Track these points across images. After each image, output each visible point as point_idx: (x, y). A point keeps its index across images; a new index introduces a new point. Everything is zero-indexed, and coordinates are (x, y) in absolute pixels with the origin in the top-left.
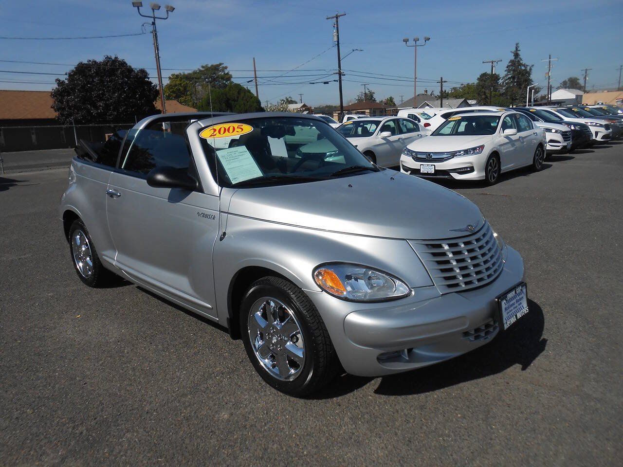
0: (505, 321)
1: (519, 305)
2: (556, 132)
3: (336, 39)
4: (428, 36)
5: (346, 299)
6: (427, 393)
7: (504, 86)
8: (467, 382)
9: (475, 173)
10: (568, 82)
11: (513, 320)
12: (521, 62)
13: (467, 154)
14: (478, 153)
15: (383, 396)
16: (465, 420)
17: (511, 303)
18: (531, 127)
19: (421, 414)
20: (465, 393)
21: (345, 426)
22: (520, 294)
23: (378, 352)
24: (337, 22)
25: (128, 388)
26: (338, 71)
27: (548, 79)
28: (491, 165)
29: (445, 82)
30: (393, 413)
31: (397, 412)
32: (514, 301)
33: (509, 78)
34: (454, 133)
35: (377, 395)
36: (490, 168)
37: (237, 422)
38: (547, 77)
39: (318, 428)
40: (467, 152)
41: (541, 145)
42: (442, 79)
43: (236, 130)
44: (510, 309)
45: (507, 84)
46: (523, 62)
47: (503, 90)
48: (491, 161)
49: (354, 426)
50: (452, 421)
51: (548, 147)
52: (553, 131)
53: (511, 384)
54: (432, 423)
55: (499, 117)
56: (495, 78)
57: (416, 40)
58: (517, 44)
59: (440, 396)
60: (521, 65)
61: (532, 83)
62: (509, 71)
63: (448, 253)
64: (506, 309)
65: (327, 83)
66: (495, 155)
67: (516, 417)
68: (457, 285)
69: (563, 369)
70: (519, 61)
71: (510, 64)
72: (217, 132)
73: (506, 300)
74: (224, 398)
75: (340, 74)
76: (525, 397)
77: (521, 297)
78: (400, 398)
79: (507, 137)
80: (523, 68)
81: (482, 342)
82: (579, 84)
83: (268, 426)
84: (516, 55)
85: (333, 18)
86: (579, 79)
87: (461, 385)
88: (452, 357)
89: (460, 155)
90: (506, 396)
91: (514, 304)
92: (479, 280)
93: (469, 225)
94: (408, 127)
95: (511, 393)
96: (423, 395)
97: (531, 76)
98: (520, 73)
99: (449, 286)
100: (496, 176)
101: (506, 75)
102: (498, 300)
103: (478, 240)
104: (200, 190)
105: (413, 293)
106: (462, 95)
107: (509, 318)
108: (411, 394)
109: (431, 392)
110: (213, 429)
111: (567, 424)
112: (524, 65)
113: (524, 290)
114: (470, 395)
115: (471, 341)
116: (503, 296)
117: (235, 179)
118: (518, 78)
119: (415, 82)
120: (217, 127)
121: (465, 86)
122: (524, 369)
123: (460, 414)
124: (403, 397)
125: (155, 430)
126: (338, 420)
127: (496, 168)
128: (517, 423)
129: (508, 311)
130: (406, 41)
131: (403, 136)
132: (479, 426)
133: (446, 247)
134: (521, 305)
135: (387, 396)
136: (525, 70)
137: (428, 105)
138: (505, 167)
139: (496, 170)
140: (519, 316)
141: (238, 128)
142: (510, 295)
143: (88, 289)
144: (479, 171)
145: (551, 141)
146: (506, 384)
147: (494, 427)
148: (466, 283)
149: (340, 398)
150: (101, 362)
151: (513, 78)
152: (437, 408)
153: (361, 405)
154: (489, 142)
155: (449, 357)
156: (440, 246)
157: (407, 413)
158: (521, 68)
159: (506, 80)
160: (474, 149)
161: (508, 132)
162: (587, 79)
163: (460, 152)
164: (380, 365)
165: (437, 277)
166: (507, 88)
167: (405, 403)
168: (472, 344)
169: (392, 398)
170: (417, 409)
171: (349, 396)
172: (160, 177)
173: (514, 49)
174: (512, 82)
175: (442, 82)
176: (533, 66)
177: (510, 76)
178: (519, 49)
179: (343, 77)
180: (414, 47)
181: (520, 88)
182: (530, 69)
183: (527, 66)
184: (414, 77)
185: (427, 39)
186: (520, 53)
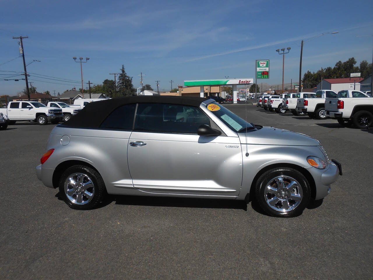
3: (21, 52)
7: (119, 87)
10: (146, 87)
12: (126, 75)
24: (21, 41)
26: (24, 73)
27: (142, 85)
29: (91, 83)
33: (121, 83)
38: (141, 83)
42: (89, 82)
45: (120, 86)
46: (127, 75)
47: (118, 90)
56: (113, 83)
57: (81, 59)
58: (123, 65)
60: (126, 76)
61: (133, 86)
62: (120, 79)
65: (18, 80)
70: (125, 75)
71: (120, 76)
75: (26, 75)
80: (127, 78)
82: (151, 88)
84: (123, 71)
85: (18, 38)
86: (150, 86)
97: (132, 82)
98: (126, 81)
101: (119, 82)
106: (95, 92)
112: (128, 77)
118: (126, 83)
119: (82, 83)
121: (96, 86)
130: (75, 59)
136: (129, 79)
137: (80, 97)
151: (123, 83)
158: (126, 78)
159: (119, 84)
162: (159, 86)
166: (120, 89)
173: (122, 68)
174: (122, 85)
175: (89, 83)
176: (132, 77)
177: (121, 82)
178: (124, 68)
179: (28, 77)
180: (80, 63)
181: (127, 89)
182: (131, 79)
183: (129, 77)
184: (81, 81)
185: (88, 59)
186: (125, 70)
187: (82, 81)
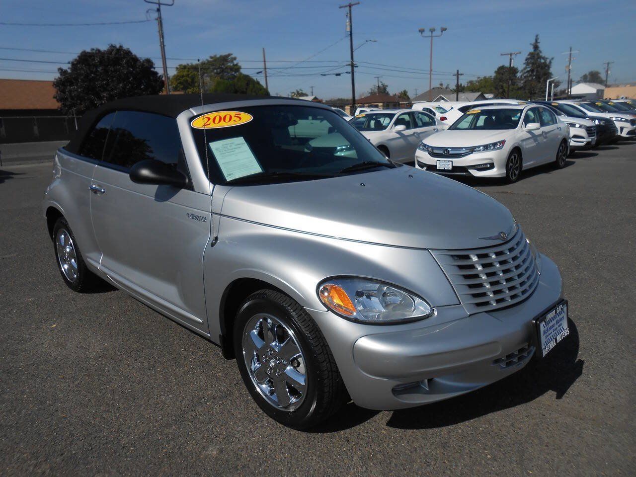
0: (543, 347)
1: (559, 326)
2: (581, 127)
3: (348, 29)
4: (444, 27)
5: (356, 321)
6: (450, 427)
7: (522, 80)
8: (495, 413)
9: (495, 169)
10: (589, 76)
11: (553, 344)
12: (541, 54)
13: (487, 149)
14: (498, 149)
15: (398, 430)
16: (495, 462)
17: (550, 325)
18: (554, 121)
19: (444, 454)
20: (494, 427)
21: (353, 469)
22: (560, 313)
23: (393, 383)
24: (350, 11)
25: (104, 416)
26: (350, 63)
28: (512, 162)
29: (461, 74)
30: (411, 452)
31: (416, 450)
32: (554, 322)
33: (528, 72)
34: (473, 127)
35: (392, 429)
36: (511, 164)
37: (227, 461)
38: (567, 70)
39: (322, 470)
40: (486, 147)
41: (565, 141)
42: (458, 71)
43: (233, 119)
44: (550, 332)
45: (525, 77)
46: (543, 55)
47: (521, 84)
48: (513, 157)
49: (364, 469)
50: (480, 464)
51: (572, 143)
52: (577, 126)
53: (547, 415)
54: (456, 466)
55: (521, 111)
56: (513, 71)
57: (432, 31)
58: (537, 36)
59: (464, 430)
60: (540, 57)
61: (552, 76)
62: (527, 64)
63: (477, 266)
64: (545, 333)
65: (338, 75)
66: (516, 151)
67: (556, 460)
68: (487, 303)
69: (607, 398)
70: (538, 54)
71: (529, 57)
72: (211, 121)
73: (545, 322)
74: (214, 429)
75: (353, 66)
76: (564, 433)
77: (561, 316)
78: (418, 433)
79: (529, 132)
80: (543, 61)
81: (514, 369)
82: (600, 77)
83: (263, 467)
84: (536, 47)
85: (346, 6)
86: (600, 73)
87: (490, 416)
88: (479, 387)
89: (480, 150)
90: (542, 432)
91: (553, 326)
92: (513, 297)
93: (502, 232)
94: (424, 121)
95: (548, 428)
96: (445, 429)
97: (551, 69)
98: (539, 66)
99: (478, 305)
100: (517, 173)
101: (525, 69)
102: (536, 322)
103: (511, 250)
104: (190, 187)
105: (436, 313)
106: (478, 89)
107: (548, 343)
108: (431, 428)
109: (454, 426)
110: (199, 471)
111: (619, 470)
112: (544, 58)
113: (565, 309)
114: (500, 430)
115: (502, 368)
116: (541, 317)
117: (230, 175)
118: (537, 71)
119: (431, 74)
120: (212, 116)
121: (481, 80)
122: (559, 397)
123: (489, 455)
124: (422, 430)
125: (130, 470)
126: (346, 461)
127: (517, 165)
128: (558, 468)
129: (547, 334)
130: (422, 31)
131: (418, 130)
132: (513, 470)
133: (475, 259)
134: (561, 326)
135: (403, 430)
136: (545, 63)
137: (443, 99)
138: (527, 164)
139: (517, 167)
140: (559, 339)
141: (235, 117)
142: (550, 316)
143: (72, 294)
144: (500, 168)
145: (575, 136)
146: (541, 416)
147: (531, 472)
148: (498, 301)
149: (348, 431)
150: (77, 383)
151: (532, 71)
152: (463, 446)
153: (373, 441)
154: (510, 137)
155: (476, 387)
156: (467, 257)
157: (427, 453)
158: (540, 62)
159: (525, 73)
160: (495, 144)
161: (531, 126)
162: (609, 72)
163: (479, 147)
165: (463, 293)
166: (525, 82)
167: (424, 438)
168: (504, 372)
169: (409, 432)
170: (439, 447)
172: (145, 172)
173: (533, 41)
174: (530, 75)
175: (458, 75)
176: (553, 59)
177: (529, 69)
178: (538, 41)
179: (355, 69)
180: (430, 38)
181: (539, 82)
182: (550, 62)
183: (547, 58)
184: (429, 70)
185: (444, 30)
186: (539, 45)
187: (431, 70)
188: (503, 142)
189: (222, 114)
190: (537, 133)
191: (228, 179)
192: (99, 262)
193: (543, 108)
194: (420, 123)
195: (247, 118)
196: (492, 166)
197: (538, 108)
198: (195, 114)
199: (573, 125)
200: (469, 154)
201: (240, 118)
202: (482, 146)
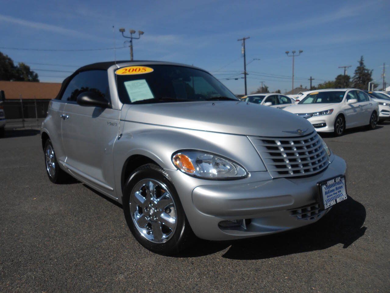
0: (325, 203)
1: (339, 192)
2: (387, 105)
3: (243, 52)
4: (301, 50)
5: (194, 176)
6: (263, 260)
7: (353, 83)
8: (297, 254)
9: (327, 127)
11: (333, 203)
12: (365, 68)
13: (321, 114)
14: (329, 114)
15: (228, 259)
16: (290, 281)
17: (331, 189)
18: (367, 100)
19: (256, 274)
20: (294, 262)
21: (192, 279)
22: (338, 183)
23: (219, 219)
24: (244, 42)
25: (46, 243)
26: (244, 72)
27: (383, 79)
28: (338, 123)
29: (313, 79)
30: (233, 272)
31: (237, 271)
32: (334, 188)
33: (357, 78)
35: (224, 259)
36: (337, 124)
37: (112, 270)
39: (171, 278)
40: (321, 113)
41: (375, 112)
42: (311, 77)
43: (141, 70)
44: (331, 194)
45: (355, 81)
46: (366, 68)
47: (352, 86)
48: (339, 120)
49: (199, 279)
50: (279, 281)
51: (381, 115)
52: (385, 104)
53: (333, 257)
54: (262, 281)
56: (347, 78)
57: (294, 52)
58: (362, 57)
59: (273, 262)
60: (364, 69)
62: (356, 73)
63: (280, 148)
64: (326, 193)
65: (236, 79)
66: (341, 117)
67: (334, 282)
68: (287, 172)
69: (379, 249)
70: (363, 67)
71: (357, 69)
72: (128, 71)
73: (326, 186)
74: (109, 253)
75: (245, 74)
76: (343, 267)
77: (340, 185)
78: (241, 262)
79: (350, 105)
80: (366, 72)
81: (308, 221)
83: (133, 274)
84: (361, 63)
85: (241, 40)
87: (293, 255)
88: (283, 230)
89: (317, 115)
90: (328, 266)
91: (333, 190)
92: (306, 171)
93: (299, 130)
94: (284, 101)
95: (332, 264)
96: (260, 261)
97: (372, 76)
98: (364, 75)
99: (280, 173)
100: (342, 130)
101: (355, 76)
102: (319, 185)
103: (306, 141)
104: (110, 107)
105: (250, 175)
107: (329, 201)
108: (250, 259)
109: (267, 259)
110: (92, 274)
111: (378, 290)
112: (367, 70)
113: (343, 181)
114: (298, 263)
115: (299, 219)
116: (324, 182)
117: (134, 99)
118: (363, 78)
119: (293, 79)
120: (128, 68)
121: (327, 83)
122: (345, 247)
123: (287, 276)
124: (244, 261)
125: (50, 271)
126: (188, 274)
127: (342, 125)
128: (334, 287)
129: (329, 195)
130: (287, 53)
131: (280, 106)
132: (301, 286)
133: (279, 144)
134: (341, 193)
135: (231, 260)
136: (368, 73)
138: (349, 125)
139: (342, 126)
140: (339, 200)
141: (143, 69)
142: (330, 183)
144: (330, 126)
145: (383, 111)
146: (329, 257)
147: (314, 288)
148: (295, 172)
149: (194, 258)
150: (36, 226)
151: (359, 77)
152: (270, 271)
153: (209, 265)
154: (337, 107)
155: (281, 229)
156: (274, 142)
157: (243, 273)
158: (364, 72)
159: (355, 79)
160: (326, 111)
161: (351, 101)
163: (316, 113)
164: (221, 230)
165: (270, 165)
167: (244, 265)
168: (298, 222)
169: (235, 261)
170: (253, 270)
171: (203, 258)
172: (86, 98)
173: (360, 60)
174: (358, 81)
175: (311, 79)
176: (373, 70)
177: (357, 77)
178: (363, 60)
179: (247, 76)
180: (292, 57)
181: (364, 84)
182: (371, 72)
183: (369, 70)
184: (292, 76)
185: (301, 52)
186: (364, 62)
187: (293, 76)
188: (332, 110)
189: (135, 68)
190: (355, 105)
191: (132, 101)
192: (65, 162)
193: (360, 91)
194: (281, 102)
195: (149, 70)
196: (325, 125)
197: (356, 91)
198: (119, 67)
199: (382, 104)
200: (310, 117)
201: (145, 70)
202: (318, 112)
